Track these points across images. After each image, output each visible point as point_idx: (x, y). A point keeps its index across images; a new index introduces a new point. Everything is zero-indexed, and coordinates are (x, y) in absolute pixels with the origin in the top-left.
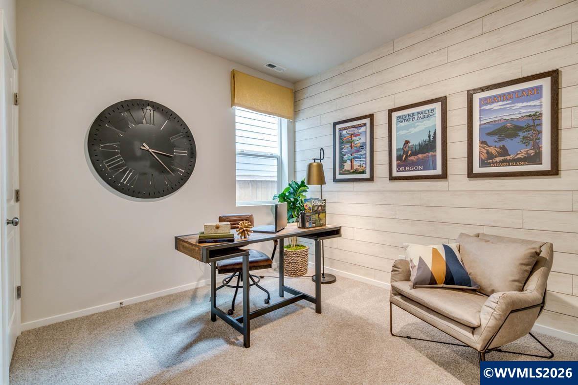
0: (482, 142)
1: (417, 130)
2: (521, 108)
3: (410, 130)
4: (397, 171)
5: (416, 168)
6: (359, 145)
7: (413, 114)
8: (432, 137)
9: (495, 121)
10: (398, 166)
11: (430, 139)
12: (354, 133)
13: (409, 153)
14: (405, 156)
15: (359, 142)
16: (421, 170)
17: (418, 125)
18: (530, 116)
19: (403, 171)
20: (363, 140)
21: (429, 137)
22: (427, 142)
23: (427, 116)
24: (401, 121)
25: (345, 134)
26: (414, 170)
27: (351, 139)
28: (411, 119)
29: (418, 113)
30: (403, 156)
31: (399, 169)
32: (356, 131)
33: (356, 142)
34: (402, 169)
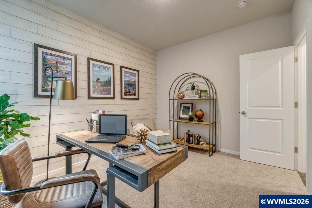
0: (125, 87)
1: (103, 74)
2: (133, 78)
3: (100, 73)
4: (93, 94)
5: (103, 93)
6: (65, 72)
7: (101, 66)
8: (109, 80)
9: (128, 80)
10: (93, 91)
11: (108, 81)
12: (60, 62)
13: (99, 85)
14: (97, 86)
15: (64, 69)
16: (105, 94)
17: (103, 73)
18: (134, 81)
19: (96, 94)
20: (68, 69)
21: (108, 80)
22: (107, 82)
23: (108, 70)
24: (95, 67)
25: (50, 59)
26: (102, 94)
27: (57, 65)
28: (100, 68)
29: (104, 66)
30: (96, 86)
31: (94, 93)
32: (62, 61)
33: (62, 69)
34: (95, 93)
